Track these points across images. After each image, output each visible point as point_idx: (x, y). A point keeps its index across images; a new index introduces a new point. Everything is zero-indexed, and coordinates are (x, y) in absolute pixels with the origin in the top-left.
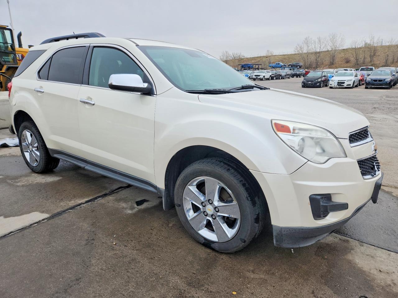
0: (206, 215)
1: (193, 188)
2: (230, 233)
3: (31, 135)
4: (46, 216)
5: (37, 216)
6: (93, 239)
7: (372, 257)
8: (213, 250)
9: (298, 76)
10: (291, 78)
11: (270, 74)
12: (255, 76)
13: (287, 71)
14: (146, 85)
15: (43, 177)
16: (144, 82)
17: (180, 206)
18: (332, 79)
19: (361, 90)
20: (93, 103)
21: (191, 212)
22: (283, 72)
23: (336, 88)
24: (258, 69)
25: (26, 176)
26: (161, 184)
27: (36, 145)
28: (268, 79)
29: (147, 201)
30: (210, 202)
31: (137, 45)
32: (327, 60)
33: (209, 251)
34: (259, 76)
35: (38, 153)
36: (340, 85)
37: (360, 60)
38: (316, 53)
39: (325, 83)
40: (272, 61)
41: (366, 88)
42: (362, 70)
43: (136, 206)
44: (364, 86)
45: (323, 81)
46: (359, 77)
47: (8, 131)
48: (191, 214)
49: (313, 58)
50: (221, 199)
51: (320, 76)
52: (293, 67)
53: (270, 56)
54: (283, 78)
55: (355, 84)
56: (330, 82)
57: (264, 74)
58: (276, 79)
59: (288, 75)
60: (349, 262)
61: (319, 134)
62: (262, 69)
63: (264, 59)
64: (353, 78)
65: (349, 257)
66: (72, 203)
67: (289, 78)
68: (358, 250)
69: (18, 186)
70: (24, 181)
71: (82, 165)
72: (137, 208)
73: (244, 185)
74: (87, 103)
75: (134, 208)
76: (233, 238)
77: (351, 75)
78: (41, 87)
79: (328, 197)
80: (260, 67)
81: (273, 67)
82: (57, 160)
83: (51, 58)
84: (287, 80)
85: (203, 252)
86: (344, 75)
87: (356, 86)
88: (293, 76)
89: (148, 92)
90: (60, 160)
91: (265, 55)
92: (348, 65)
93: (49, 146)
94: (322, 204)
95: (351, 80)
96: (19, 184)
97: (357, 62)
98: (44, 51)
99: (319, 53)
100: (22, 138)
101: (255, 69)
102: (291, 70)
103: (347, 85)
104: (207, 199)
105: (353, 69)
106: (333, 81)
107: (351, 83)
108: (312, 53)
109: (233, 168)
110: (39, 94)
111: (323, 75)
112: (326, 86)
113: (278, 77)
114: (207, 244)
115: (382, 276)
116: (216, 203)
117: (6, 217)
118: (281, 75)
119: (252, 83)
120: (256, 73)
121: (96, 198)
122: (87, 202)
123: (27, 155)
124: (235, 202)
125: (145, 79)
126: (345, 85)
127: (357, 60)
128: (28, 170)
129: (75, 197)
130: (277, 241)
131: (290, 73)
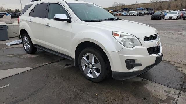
0: (89, 68)
1: (85, 58)
2: (97, 74)
3: (27, 39)
4: (32, 68)
5: (29, 68)
6: (48, 76)
7: (154, 86)
8: (92, 81)
9: (150, 14)
10: (147, 15)
11: (137, 13)
12: (129, 14)
13: (146, 11)
14: (68, 18)
15: (31, 55)
16: (68, 17)
17: (80, 65)
18: (166, 15)
19: (181, 20)
20: (49, 25)
21: (84, 67)
22: (143, 12)
23: (168, 20)
24: (131, 11)
25: (25, 55)
26: (73, 57)
27: (28, 43)
28: (135, 15)
29: (70, 65)
30: (91, 63)
31: (66, 3)
32: (166, 6)
33: (90, 82)
34: (131, 14)
35: (29, 46)
36: (170, 18)
37: (183, 6)
38: (161, 2)
39: (163, 17)
40: (138, 7)
41: (183, 20)
42: (183, 11)
43: (65, 66)
44: (182, 19)
45: (162, 16)
46: (180, 14)
47: (18, 38)
48: (84, 68)
49: (159, 5)
50: (95, 62)
51: (161, 14)
52: (148, 9)
53: (137, 4)
54: (143, 15)
55: (178, 18)
56: (165, 17)
57: (133, 13)
58: (139, 15)
59: (146, 13)
60: (144, 88)
61: (131, 37)
62: (133, 10)
63: (134, 6)
64: (177, 15)
65: (145, 86)
66: (41, 65)
67: (146, 15)
68: (150, 84)
69: (21, 58)
70: (24, 57)
71: (46, 50)
72: (66, 67)
73: (102, 56)
74: (47, 26)
75: (65, 67)
76: (99, 76)
77: (176, 13)
78: (30, 20)
79: (133, 61)
80: (132, 9)
81: (139, 10)
82: (37, 49)
83: (34, 8)
84: (145, 16)
85: (88, 82)
86: (173, 13)
87: (179, 19)
88: (148, 14)
89: (69, 21)
90: (38, 49)
91: (135, 4)
92: (177, 8)
93: (33, 43)
94: (130, 63)
95: (176, 16)
96: (22, 57)
97: (182, 7)
98: (32, 5)
99: (162, 2)
100: (23, 40)
101: (130, 11)
102: (147, 11)
103: (174, 18)
104: (89, 62)
105: (179, 11)
106: (166, 16)
107: (176, 17)
108: (159, 3)
109: (99, 50)
110: (30, 22)
111: (162, 13)
112: (164, 19)
113: (140, 14)
114: (90, 79)
115: (156, 93)
116: (93, 63)
117: (17, 68)
118: (142, 14)
119: (115, 17)
120: (130, 12)
121: (51, 63)
122: (47, 64)
123: (25, 47)
124: (99, 63)
125: (68, 16)
126: (173, 18)
127: (182, 6)
128: (26, 53)
129: (43, 62)
130: (114, 77)
131: (146, 12)
